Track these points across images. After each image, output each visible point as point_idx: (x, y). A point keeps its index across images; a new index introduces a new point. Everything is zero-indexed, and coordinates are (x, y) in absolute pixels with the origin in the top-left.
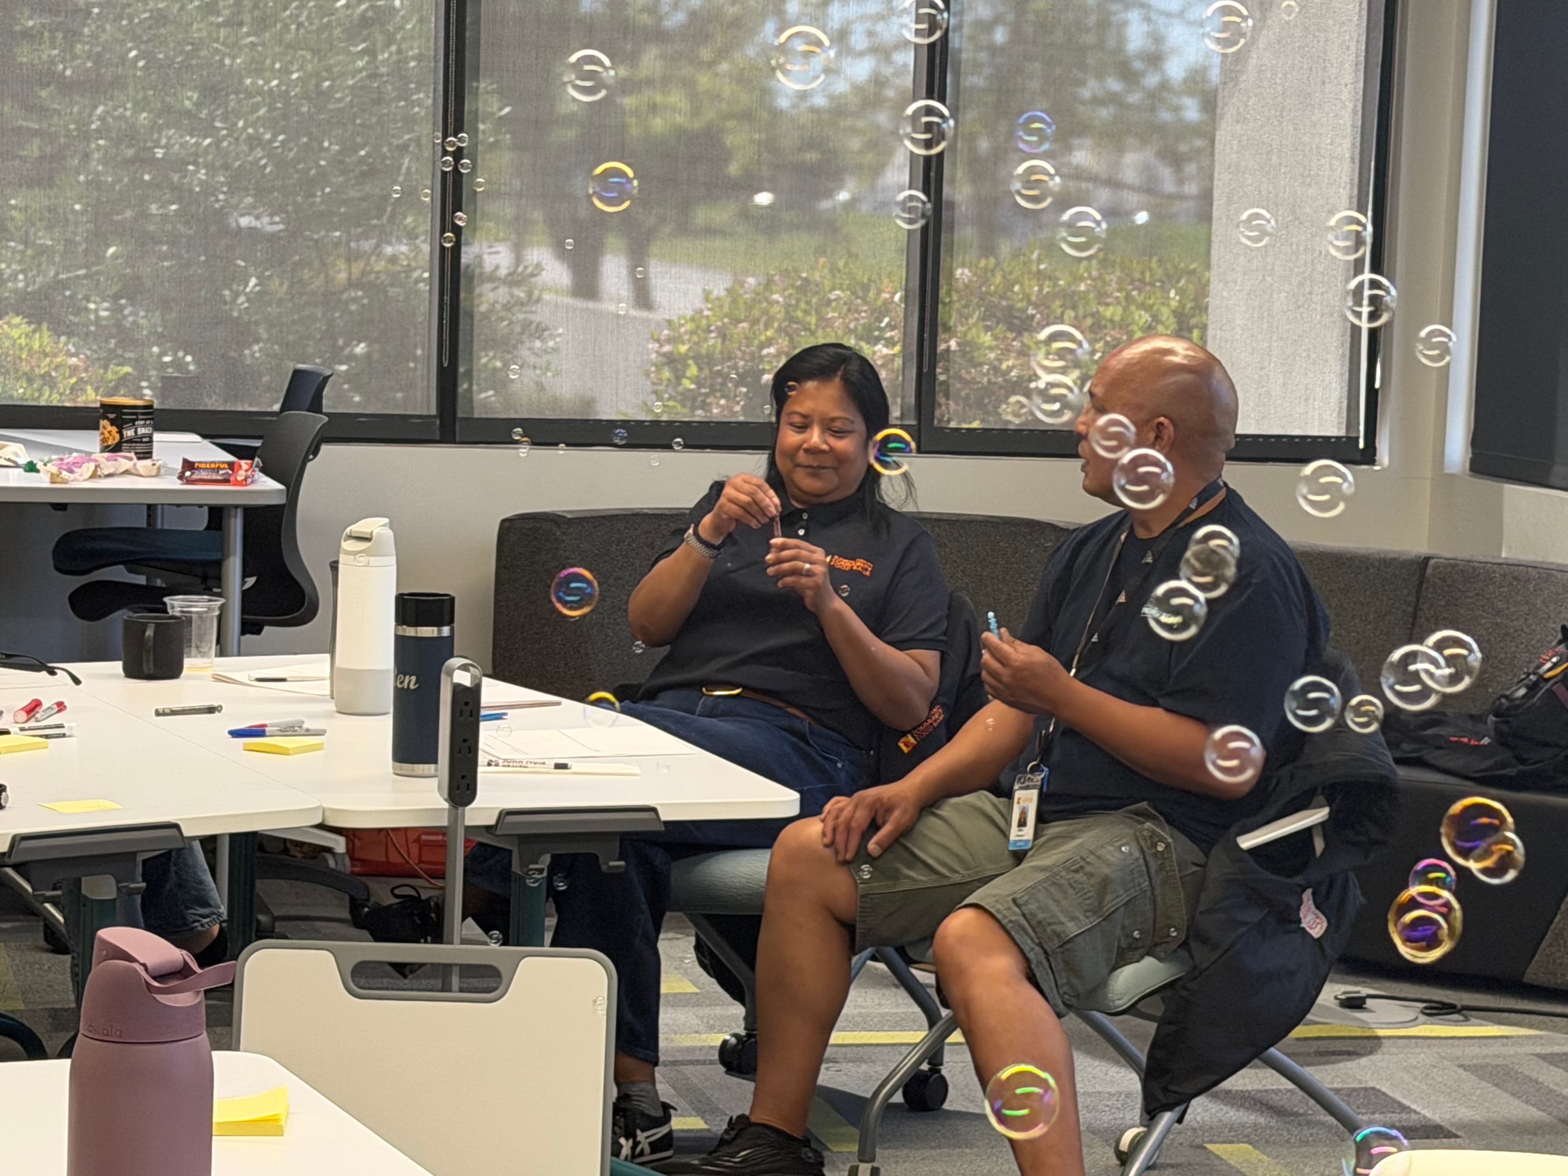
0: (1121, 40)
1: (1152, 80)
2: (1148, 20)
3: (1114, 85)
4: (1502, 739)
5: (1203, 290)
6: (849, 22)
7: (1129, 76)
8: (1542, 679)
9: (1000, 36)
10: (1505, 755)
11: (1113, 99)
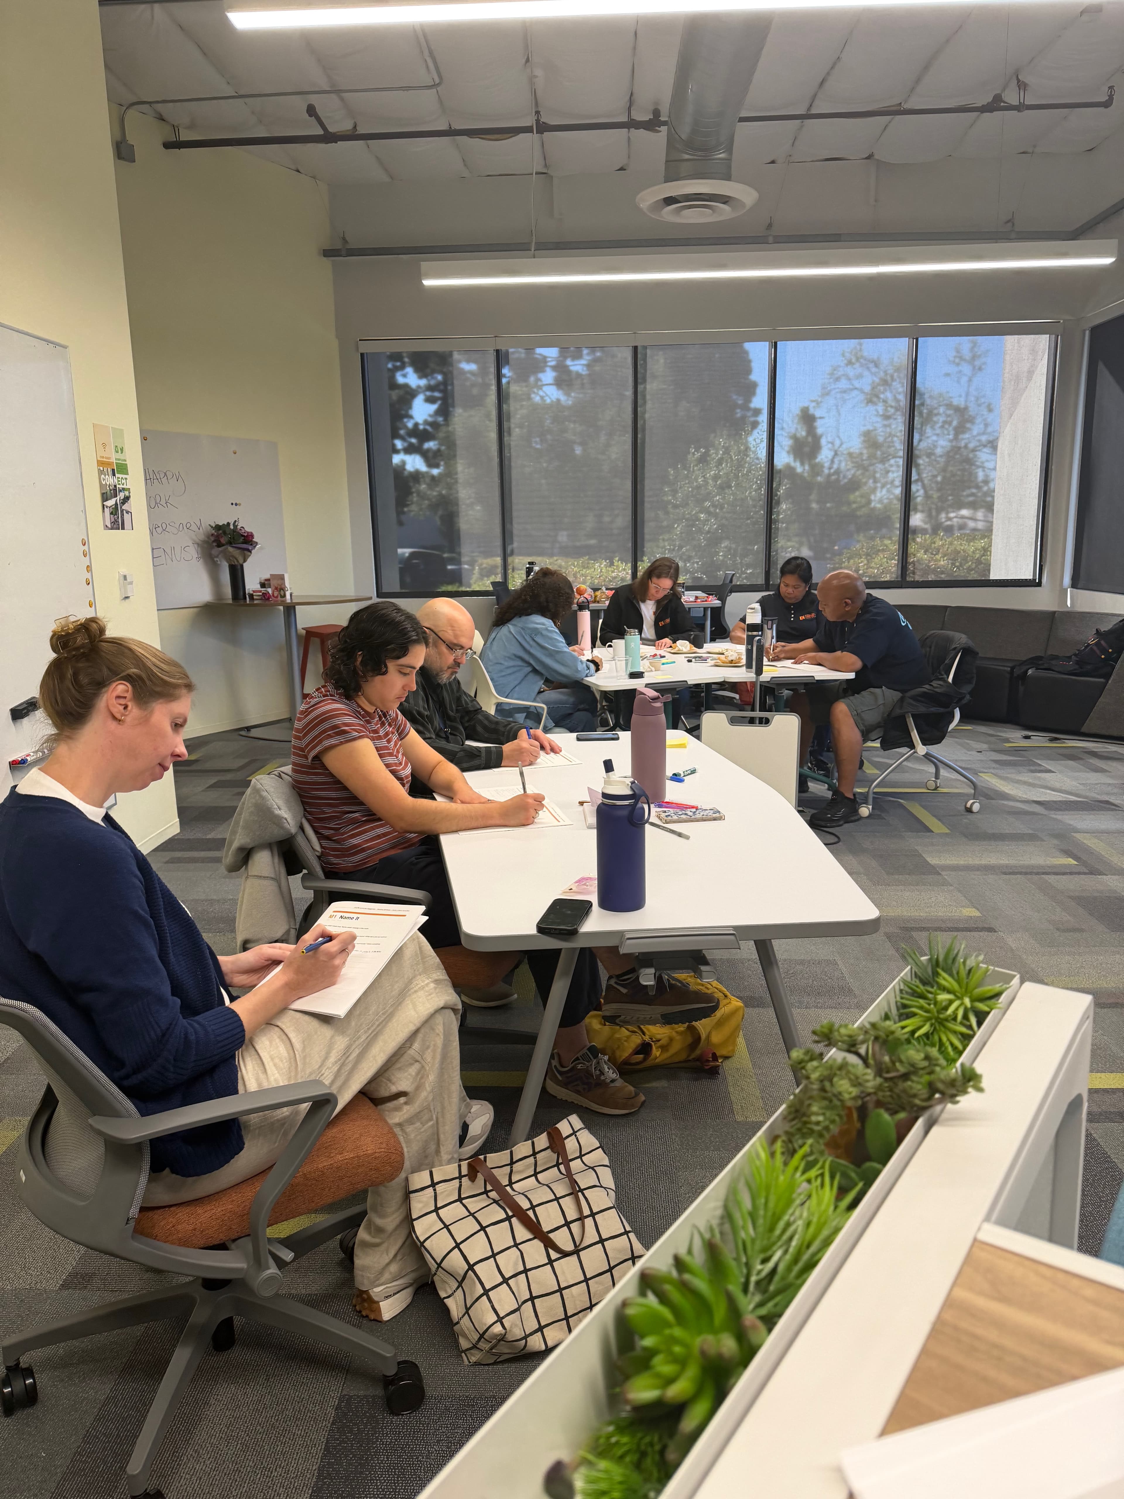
0: (976, 477)
1: (985, 489)
2: (984, 471)
3: (974, 491)
4: (1077, 663)
5: (991, 542)
6: (894, 477)
7: (978, 487)
8: (1089, 645)
9: (939, 479)
10: (1077, 667)
11: (973, 495)
